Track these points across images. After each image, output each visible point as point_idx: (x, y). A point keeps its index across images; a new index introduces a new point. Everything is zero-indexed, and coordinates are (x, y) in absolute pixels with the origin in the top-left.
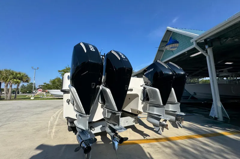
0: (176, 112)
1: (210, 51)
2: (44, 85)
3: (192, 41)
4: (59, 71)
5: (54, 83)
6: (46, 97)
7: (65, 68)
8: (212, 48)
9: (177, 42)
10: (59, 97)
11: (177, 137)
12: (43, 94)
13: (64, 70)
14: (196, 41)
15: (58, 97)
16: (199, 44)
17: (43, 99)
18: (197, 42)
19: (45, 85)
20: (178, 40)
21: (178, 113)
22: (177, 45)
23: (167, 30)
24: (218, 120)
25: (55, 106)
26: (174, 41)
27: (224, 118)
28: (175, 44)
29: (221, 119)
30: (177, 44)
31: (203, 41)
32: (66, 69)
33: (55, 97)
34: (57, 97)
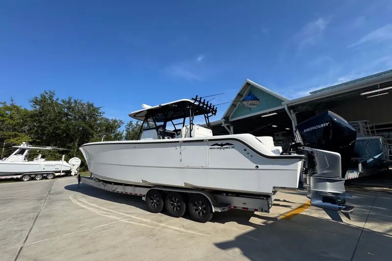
1: (294, 116)
9: (256, 99)
16: (288, 107)
23: (247, 83)
26: (254, 98)
28: (255, 101)
30: (258, 102)
31: (291, 106)
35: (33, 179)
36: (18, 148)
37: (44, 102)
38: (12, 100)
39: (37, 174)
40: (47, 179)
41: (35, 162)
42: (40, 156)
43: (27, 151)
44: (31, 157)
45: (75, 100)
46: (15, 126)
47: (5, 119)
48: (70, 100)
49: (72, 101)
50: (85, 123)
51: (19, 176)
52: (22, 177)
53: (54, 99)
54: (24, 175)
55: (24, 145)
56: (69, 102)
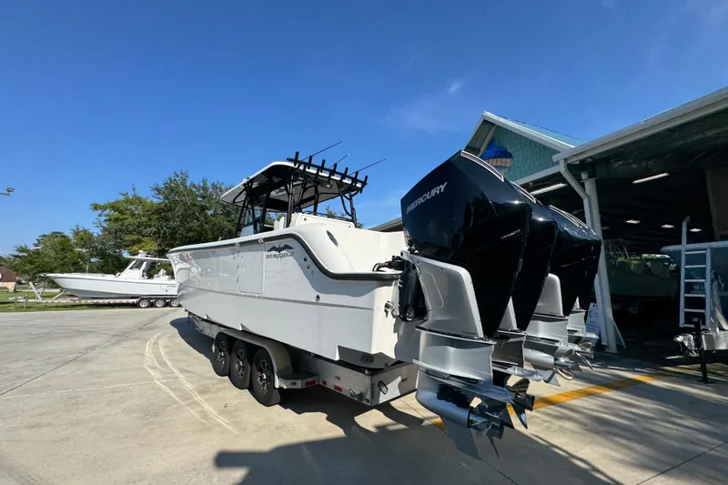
0: (576, 331)
1: (590, 186)
2: (17, 253)
3: (555, 158)
4: (96, 207)
5: (64, 249)
6: (40, 300)
7: (121, 198)
8: (596, 180)
9: (506, 154)
10: (101, 301)
11: (561, 394)
12: (6, 288)
13: (117, 202)
14: (565, 160)
15: (95, 301)
16: (570, 167)
17: (29, 308)
18: (569, 162)
19: (25, 254)
20: (510, 151)
21: (581, 335)
22: (507, 162)
23: (485, 121)
24: (607, 350)
25: (113, 333)
26: (501, 152)
27: (619, 346)
28: (504, 160)
29: (613, 349)
30: (509, 160)
31: (578, 162)
32: (125, 202)
33: (83, 302)
34: (89, 302)
35: (152, 305)
36: (134, 259)
37: (171, 189)
38: (134, 189)
39: (157, 298)
40: (171, 306)
41: (155, 280)
42: (162, 271)
43: (145, 263)
44: (151, 272)
45: (213, 185)
46: (138, 227)
47: (124, 216)
48: (204, 182)
49: (209, 185)
50: (228, 221)
51: (135, 300)
52: (138, 303)
53: (188, 184)
54: (142, 298)
55: (141, 256)
56: (205, 189)
